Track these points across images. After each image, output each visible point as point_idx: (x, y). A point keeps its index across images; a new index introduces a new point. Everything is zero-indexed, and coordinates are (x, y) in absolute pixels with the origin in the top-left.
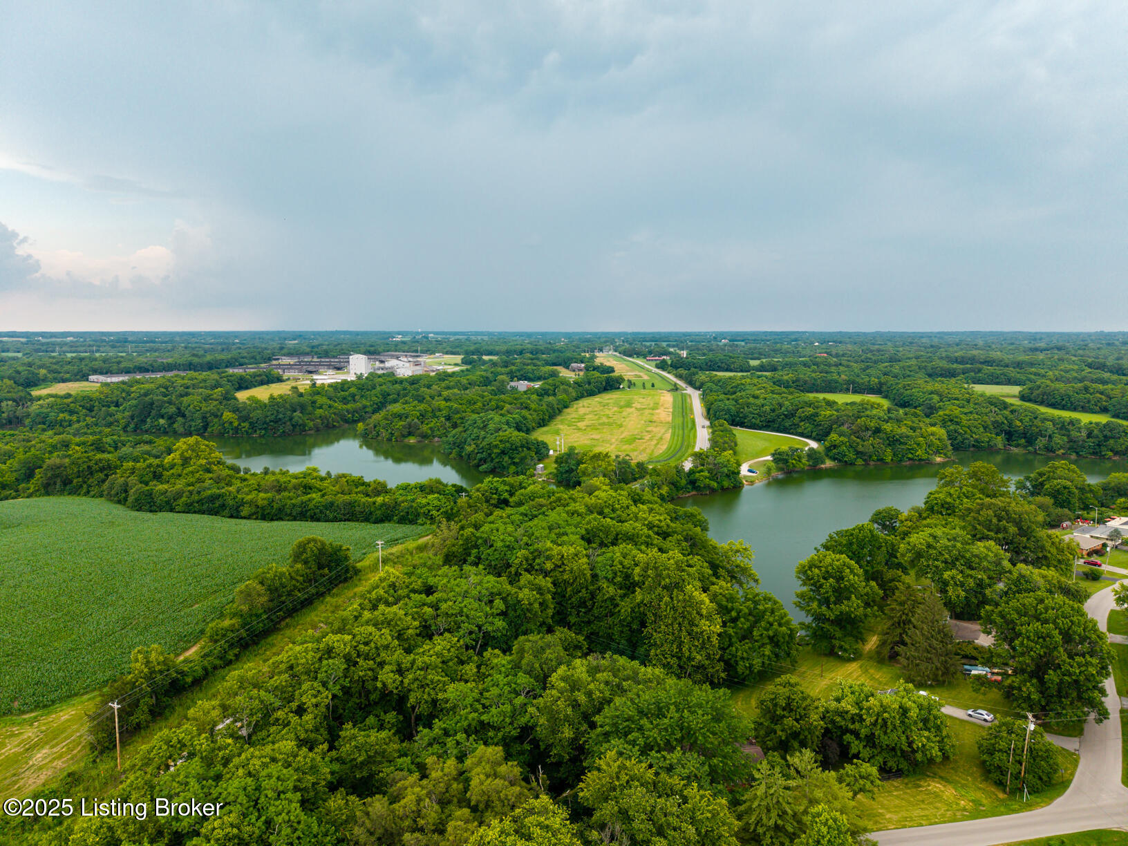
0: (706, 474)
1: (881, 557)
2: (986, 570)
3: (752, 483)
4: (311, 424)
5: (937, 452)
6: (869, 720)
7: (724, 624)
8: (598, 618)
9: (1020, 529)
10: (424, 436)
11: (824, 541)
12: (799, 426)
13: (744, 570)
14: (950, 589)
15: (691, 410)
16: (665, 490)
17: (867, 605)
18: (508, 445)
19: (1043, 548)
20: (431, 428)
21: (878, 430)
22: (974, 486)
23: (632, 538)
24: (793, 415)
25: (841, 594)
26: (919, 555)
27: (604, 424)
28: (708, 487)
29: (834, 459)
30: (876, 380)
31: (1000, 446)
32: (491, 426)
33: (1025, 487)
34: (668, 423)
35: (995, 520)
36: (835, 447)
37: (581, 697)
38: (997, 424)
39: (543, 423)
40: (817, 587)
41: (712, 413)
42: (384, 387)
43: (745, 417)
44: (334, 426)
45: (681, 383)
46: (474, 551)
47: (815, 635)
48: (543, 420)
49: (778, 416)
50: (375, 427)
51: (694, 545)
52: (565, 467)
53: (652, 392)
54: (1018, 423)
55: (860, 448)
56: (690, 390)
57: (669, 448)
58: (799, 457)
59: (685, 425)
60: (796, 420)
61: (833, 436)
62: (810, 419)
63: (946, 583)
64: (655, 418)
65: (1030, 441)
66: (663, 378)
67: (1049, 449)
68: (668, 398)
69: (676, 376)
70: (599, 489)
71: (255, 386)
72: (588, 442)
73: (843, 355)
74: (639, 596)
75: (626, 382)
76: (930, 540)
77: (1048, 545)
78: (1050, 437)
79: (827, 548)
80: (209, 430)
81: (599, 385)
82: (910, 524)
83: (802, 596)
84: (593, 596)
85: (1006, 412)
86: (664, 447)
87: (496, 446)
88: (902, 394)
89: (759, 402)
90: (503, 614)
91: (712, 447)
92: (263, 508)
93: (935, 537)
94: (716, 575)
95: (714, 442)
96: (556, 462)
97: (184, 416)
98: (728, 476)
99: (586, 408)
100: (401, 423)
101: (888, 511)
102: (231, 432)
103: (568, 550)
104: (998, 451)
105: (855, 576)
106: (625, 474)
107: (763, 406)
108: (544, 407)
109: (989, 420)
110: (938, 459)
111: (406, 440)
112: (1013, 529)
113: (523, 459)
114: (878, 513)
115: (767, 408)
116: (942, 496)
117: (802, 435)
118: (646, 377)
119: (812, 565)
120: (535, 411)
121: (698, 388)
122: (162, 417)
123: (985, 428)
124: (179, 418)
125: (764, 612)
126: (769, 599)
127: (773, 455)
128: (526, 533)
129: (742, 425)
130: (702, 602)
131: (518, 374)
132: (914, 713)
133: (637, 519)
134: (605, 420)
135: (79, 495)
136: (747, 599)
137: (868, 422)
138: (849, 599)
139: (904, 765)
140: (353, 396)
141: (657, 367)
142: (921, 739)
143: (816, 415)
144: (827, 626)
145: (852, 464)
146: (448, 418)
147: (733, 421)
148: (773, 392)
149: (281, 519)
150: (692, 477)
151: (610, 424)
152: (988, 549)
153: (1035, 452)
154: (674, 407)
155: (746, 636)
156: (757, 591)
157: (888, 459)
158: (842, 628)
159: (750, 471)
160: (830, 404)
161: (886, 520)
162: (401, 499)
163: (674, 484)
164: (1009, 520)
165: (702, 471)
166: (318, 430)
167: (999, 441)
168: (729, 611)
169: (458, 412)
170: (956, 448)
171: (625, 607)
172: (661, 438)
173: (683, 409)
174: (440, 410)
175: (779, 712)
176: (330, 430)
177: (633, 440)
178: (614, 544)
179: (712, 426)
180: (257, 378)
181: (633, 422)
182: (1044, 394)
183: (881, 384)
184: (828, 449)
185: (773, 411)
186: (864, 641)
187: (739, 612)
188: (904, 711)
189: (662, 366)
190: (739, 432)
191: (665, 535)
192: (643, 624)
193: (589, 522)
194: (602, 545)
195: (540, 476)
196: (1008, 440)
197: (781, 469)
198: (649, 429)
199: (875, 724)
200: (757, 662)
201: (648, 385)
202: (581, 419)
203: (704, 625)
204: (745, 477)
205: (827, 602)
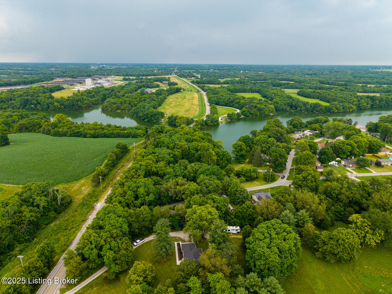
0: (210, 121)
1: (250, 141)
2: (271, 144)
3: (222, 123)
4: (84, 106)
5: (271, 112)
6: (244, 172)
7: (217, 157)
8: (191, 158)
9: (281, 134)
10: (123, 110)
11: (239, 139)
12: (235, 105)
13: (221, 146)
14: (263, 148)
15: (204, 100)
16: (199, 126)
17: (246, 152)
18: (153, 114)
19: (285, 139)
20: (124, 107)
21: (256, 107)
22: (274, 124)
23: (196, 140)
24: (233, 102)
25: (241, 150)
26: (258, 141)
27: (178, 105)
28: (210, 125)
29: (244, 115)
30: (258, 89)
31: (288, 110)
32: (146, 108)
33: (289, 123)
34: (197, 104)
35: (276, 133)
36: (244, 112)
37: (194, 169)
38: (288, 103)
39: (160, 105)
40: (236, 149)
41: (210, 101)
42: (103, 92)
43: (220, 103)
44: (91, 106)
45: (200, 89)
46: (160, 144)
47: (236, 159)
48: (160, 104)
49: (229, 102)
50: (106, 107)
51: (210, 141)
52: (171, 120)
53: (191, 93)
54: (294, 103)
55: (251, 112)
56: (202, 92)
57: (199, 113)
58: (234, 115)
59: (203, 106)
60: (234, 103)
61: (244, 109)
62: (238, 103)
63: (263, 147)
64: (193, 103)
65: (296, 109)
66: (194, 87)
67: (301, 111)
68: (196, 95)
69: (198, 86)
70: (184, 128)
71: (56, 91)
72: (175, 111)
73: (250, 77)
74: (199, 152)
75: (183, 89)
76: (260, 138)
77: (286, 138)
78: (301, 107)
79: (239, 140)
80: (50, 108)
81: (174, 90)
82: (259, 134)
83: (233, 151)
84: (189, 153)
85: (291, 100)
86: (197, 113)
87: (149, 114)
88: (264, 94)
89: (224, 98)
90: (172, 157)
91: (211, 114)
92: (93, 135)
93: (261, 137)
94: (214, 147)
95: (211, 112)
96: (168, 119)
97: (39, 104)
98: (216, 121)
99: (171, 98)
100: (115, 106)
101: (254, 131)
102: (58, 109)
103: (183, 144)
104: (288, 111)
105: (244, 146)
106: (189, 122)
107: (225, 99)
108: (159, 100)
109: (286, 102)
110: (272, 114)
111: (117, 111)
112: (279, 135)
113: (158, 118)
114: (252, 131)
115: (226, 100)
116: (267, 127)
117: (235, 108)
118: (188, 87)
119: (235, 144)
120: (157, 101)
121: (205, 91)
122: (32, 104)
123: (285, 105)
124: (38, 105)
125: (225, 154)
126: (226, 152)
127: (227, 115)
128: (172, 140)
129: (219, 105)
130: (213, 153)
131: (146, 86)
132: (252, 170)
133: (196, 135)
134: (178, 103)
135: (32, 132)
136: (222, 152)
137: (253, 105)
138: (242, 151)
139: (250, 179)
140: (94, 95)
141: (191, 82)
142: (253, 174)
143: (240, 102)
144: (238, 157)
145: (249, 116)
146: (130, 104)
147: (216, 104)
148: (228, 94)
149: (98, 138)
150: (206, 122)
151: (180, 105)
152: (271, 139)
153: (297, 112)
154: (199, 99)
155: (222, 159)
156: (224, 150)
157: (258, 115)
158: (241, 157)
159: (221, 120)
160: (244, 98)
161: (254, 133)
162: (132, 131)
163: (202, 125)
164: (279, 133)
165: (209, 120)
166: (86, 108)
167: (288, 108)
168: (218, 155)
169: (132, 102)
170: (276, 111)
171: (196, 155)
172: (196, 110)
173: (201, 99)
174: (126, 101)
175: (228, 171)
176: (90, 107)
177: (188, 111)
178: (192, 142)
179: (210, 105)
180: (56, 88)
181: (187, 105)
182: (303, 93)
183: (259, 90)
184: (242, 112)
185: (228, 100)
186: (246, 160)
187: (220, 154)
188: (250, 170)
189: (193, 82)
190: (218, 107)
191: (203, 139)
192: (200, 158)
193: (186, 137)
194: (189, 142)
195: (163, 123)
196: (291, 108)
197: (229, 119)
198: (192, 107)
199: (245, 172)
200: (224, 165)
201: (190, 90)
202: (171, 103)
203: (213, 157)
204: (220, 121)
205: (238, 152)
